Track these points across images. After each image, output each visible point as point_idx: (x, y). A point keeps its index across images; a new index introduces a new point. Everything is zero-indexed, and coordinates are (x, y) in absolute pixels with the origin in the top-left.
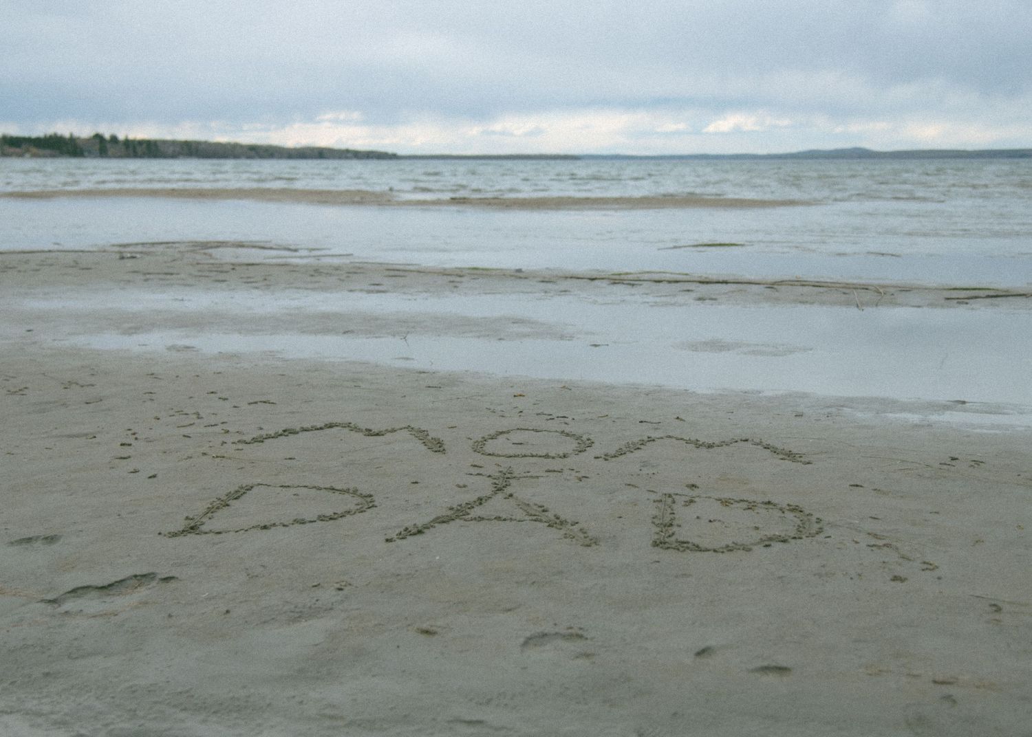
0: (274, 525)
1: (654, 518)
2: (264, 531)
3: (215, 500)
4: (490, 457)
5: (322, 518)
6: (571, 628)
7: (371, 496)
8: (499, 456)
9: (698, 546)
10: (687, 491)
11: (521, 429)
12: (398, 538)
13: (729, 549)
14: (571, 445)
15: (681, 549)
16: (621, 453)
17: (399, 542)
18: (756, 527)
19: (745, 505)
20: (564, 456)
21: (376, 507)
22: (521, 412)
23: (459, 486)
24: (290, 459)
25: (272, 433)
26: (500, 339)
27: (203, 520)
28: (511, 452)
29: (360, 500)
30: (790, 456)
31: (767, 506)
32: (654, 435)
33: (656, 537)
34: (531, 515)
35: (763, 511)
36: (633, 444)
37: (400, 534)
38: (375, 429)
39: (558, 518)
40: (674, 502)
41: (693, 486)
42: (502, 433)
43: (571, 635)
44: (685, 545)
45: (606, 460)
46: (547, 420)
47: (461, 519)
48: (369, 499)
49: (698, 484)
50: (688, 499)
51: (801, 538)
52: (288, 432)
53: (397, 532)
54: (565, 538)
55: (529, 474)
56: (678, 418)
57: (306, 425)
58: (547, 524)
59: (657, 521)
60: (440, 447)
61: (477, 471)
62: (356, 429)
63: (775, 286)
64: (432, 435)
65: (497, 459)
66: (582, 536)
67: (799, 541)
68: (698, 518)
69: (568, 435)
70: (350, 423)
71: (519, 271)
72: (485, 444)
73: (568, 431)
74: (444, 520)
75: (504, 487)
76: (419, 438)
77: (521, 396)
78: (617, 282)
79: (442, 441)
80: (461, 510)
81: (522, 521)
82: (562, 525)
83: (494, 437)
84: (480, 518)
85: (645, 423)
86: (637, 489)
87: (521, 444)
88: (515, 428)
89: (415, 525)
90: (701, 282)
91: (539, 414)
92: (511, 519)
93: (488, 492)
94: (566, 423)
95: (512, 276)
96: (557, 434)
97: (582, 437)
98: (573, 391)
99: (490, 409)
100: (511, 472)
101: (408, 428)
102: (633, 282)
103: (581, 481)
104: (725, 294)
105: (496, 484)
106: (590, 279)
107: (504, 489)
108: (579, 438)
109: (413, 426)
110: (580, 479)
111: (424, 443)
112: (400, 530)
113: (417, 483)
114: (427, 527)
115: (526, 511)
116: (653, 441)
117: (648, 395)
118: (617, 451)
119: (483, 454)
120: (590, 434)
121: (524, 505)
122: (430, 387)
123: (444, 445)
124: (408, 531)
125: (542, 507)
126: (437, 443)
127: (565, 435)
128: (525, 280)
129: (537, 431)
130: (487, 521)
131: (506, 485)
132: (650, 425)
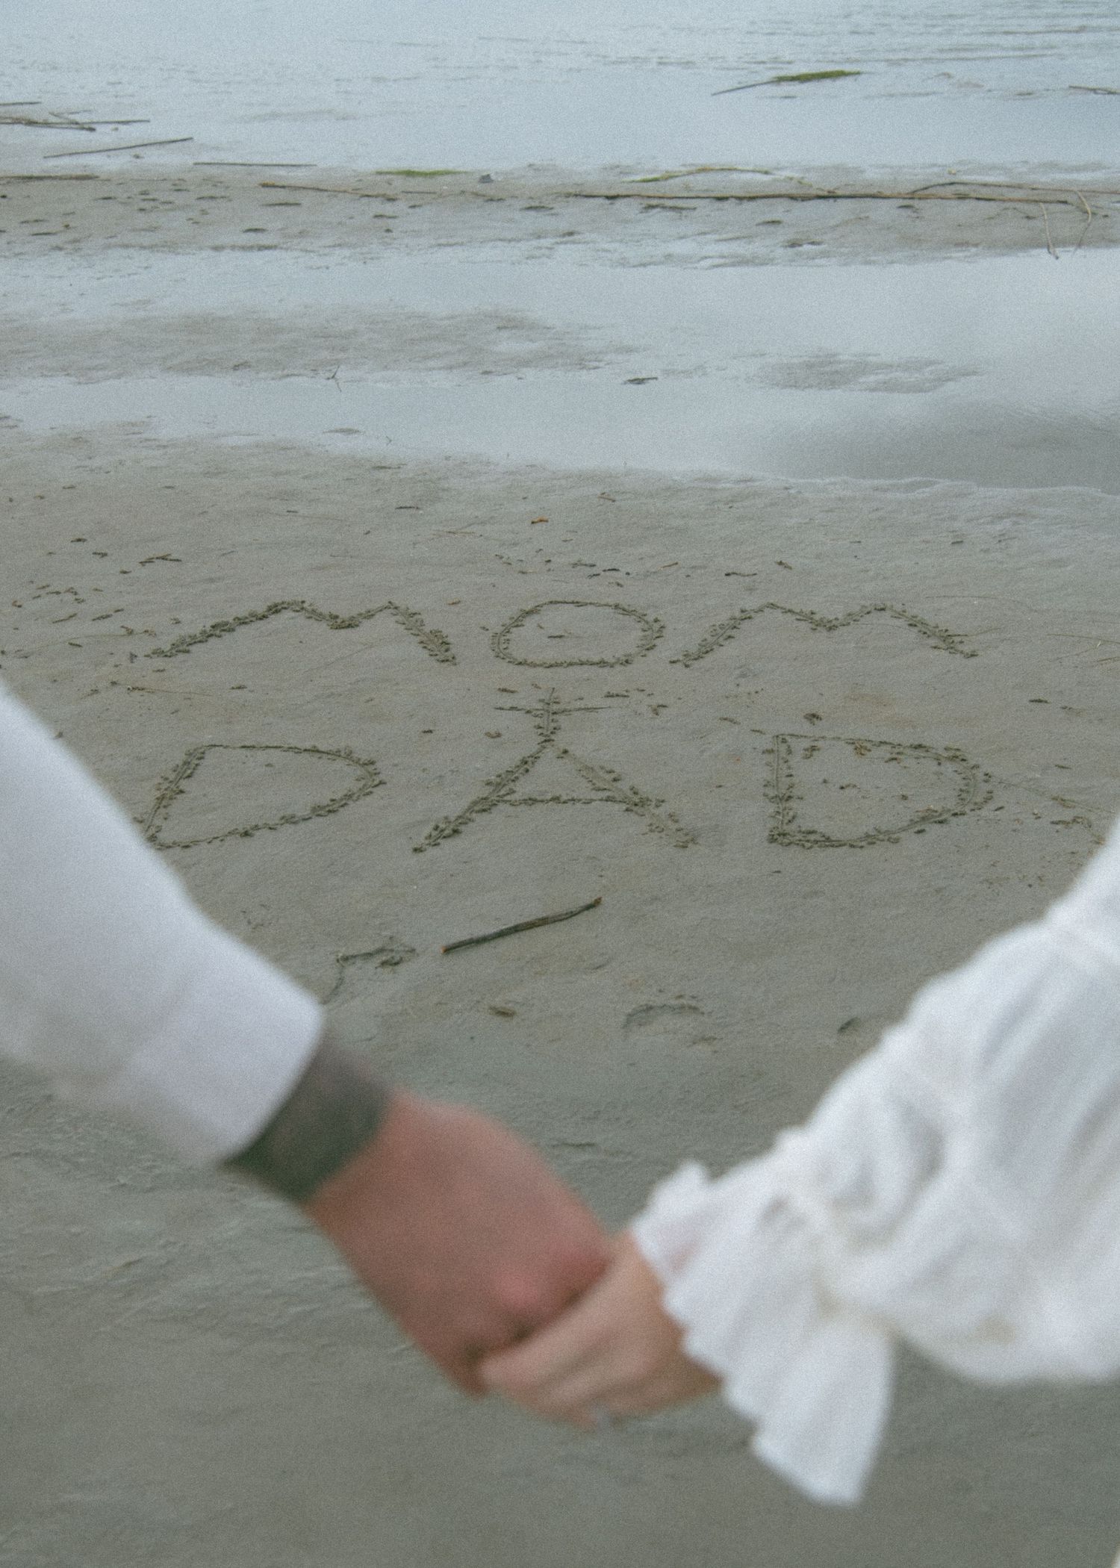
0: (256, 828)
1: (765, 786)
2: (246, 840)
3: (161, 781)
4: (521, 668)
5: (319, 811)
6: (681, 997)
7: (372, 763)
8: (534, 665)
9: (828, 839)
10: (806, 728)
11: (557, 602)
12: (429, 844)
13: (870, 839)
14: (631, 638)
15: (808, 845)
16: (705, 650)
17: (431, 852)
18: (903, 796)
19: (884, 752)
20: (627, 662)
21: (385, 783)
22: (549, 561)
23: (488, 734)
24: (239, 688)
25: (196, 630)
26: (486, 373)
27: (157, 822)
28: (551, 655)
29: (360, 771)
30: (948, 641)
31: (917, 753)
32: (751, 603)
33: (771, 824)
34: (599, 790)
35: (911, 762)
36: (722, 626)
37: (430, 836)
38: (345, 613)
39: (636, 793)
40: (790, 752)
41: (814, 716)
42: (529, 613)
43: (682, 1007)
44: (812, 837)
45: (687, 666)
46: (591, 577)
47: (506, 802)
48: (371, 768)
49: (820, 713)
50: (807, 744)
51: (963, 814)
52: (221, 629)
53: (426, 833)
54: (651, 831)
55: (582, 704)
56: (781, 563)
57: (243, 612)
58: (624, 807)
59: (772, 793)
60: (447, 650)
61: (507, 701)
62: (315, 615)
63: (915, 203)
64: (430, 625)
65: (531, 672)
66: (674, 826)
67: (962, 819)
68: (825, 781)
69: (626, 612)
70: (303, 602)
71: (486, 179)
72: (508, 640)
73: (624, 603)
74: (484, 806)
75: (552, 733)
76: (411, 631)
77: (541, 521)
78: (654, 202)
79: (447, 637)
80: (499, 785)
81: (589, 802)
82: (642, 806)
83: (520, 623)
84: (530, 799)
85: (733, 577)
86: (737, 726)
87: (561, 637)
88: (547, 601)
89: (446, 818)
90: (792, 198)
91: (575, 565)
92: (573, 800)
93: (531, 746)
94: (618, 584)
95: (477, 195)
96: (608, 610)
97: (645, 615)
98: (617, 503)
99: (501, 558)
100: (557, 700)
101: (390, 608)
102: (680, 203)
103: (657, 714)
104: (834, 228)
105: (541, 728)
106: (608, 197)
107: (553, 737)
108: (641, 618)
109: (397, 603)
110: (655, 710)
111: (422, 642)
112: (428, 830)
113: (430, 732)
114: (464, 820)
115: (591, 781)
116: (750, 618)
117: (731, 507)
118: (699, 645)
119: (509, 662)
120: (656, 607)
121: (587, 770)
122: (401, 508)
123: (451, 646)
124: (439, 829)
125: (611, 772)
126: (441, 641)
127: (621, 612)
128: (500, 204)
129: (578, 604)
130: (541, 804)
131: (555, 729)
132: (741, 579)
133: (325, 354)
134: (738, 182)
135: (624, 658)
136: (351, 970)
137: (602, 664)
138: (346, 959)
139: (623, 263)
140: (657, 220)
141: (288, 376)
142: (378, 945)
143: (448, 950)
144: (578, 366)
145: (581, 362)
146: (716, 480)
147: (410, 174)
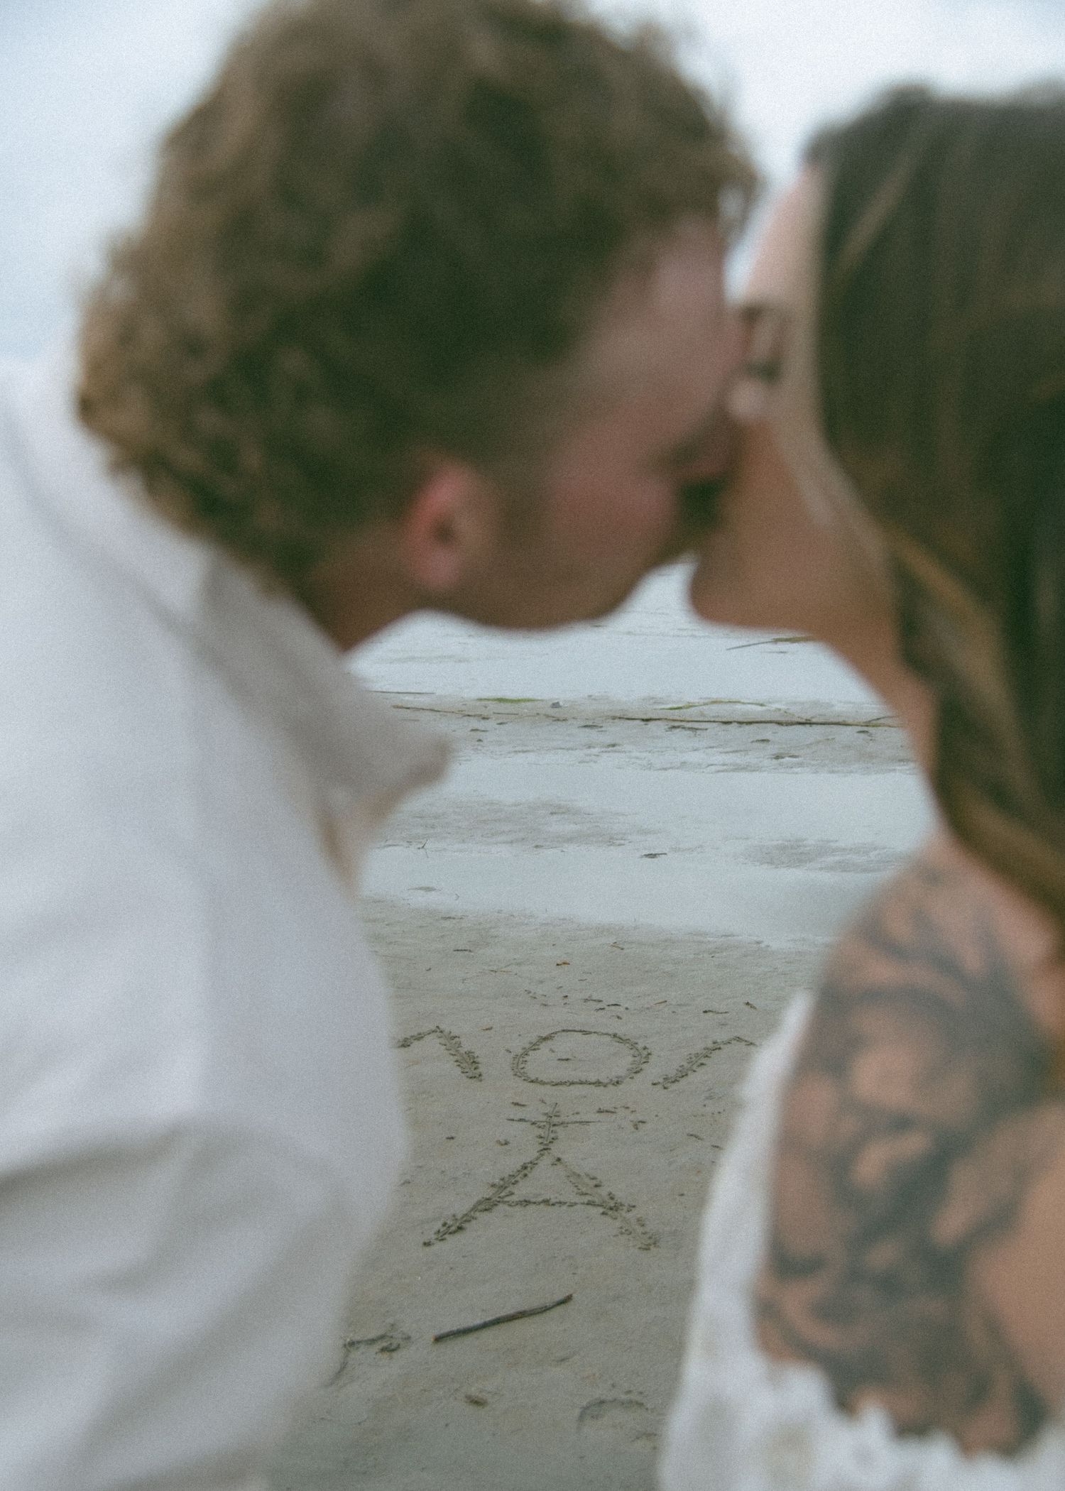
4: (533, 1085)
6: (629, 1392)
8: (542, 1083)
11: (568, 1031)
12: (437, 1239)
14: (625, 1061)
16: (682, 1075)
17: (438, 1246)
20: (618, 1082)
22: (566, 996)
23: (499, 1142)
26: (537, 847)
28: (557, 1075)
32: (721, 1036)
34: (582, 1194)
36: (697, 1055)
37: (439, 1231)
39: (612, 1199)
42: (545, 1039)
43: (631, 1402)
45: (665, 1088)
46: (597, 1010)
47: (505, 1202)
53: (436, 1228)
54: (622, 1233)
55: (578, 1118)
56: (748, 1004)
58: (601, 1210)
60: (475, 1069)
61: (520, 1113)
63: (870, 729)
64: (466, 1047)
65: (542, 1090)
66: (640, 1230)
69: (622, 1040)
71: (556, 705)
72: (526, 1061)
73: (619, 1034)
74: (487, 1205)
75: (550, 1142)
76: (450, 1052)
77: (564, 963)
78: (676, 724)
79: (477, 1057)
80: (503, 1187)
81: (571, 1205)
82: (616, 1211)
83: (536, 1047)
84: (526, 1201)
85: (711, 1014)
86: (700, 1141)
87: (567, 1060)
88: (560, 1029)
89: (454, 1216)
90: (779, 723)
91: (586, 1000)
92: (560, 1203)
93: (532, 1153)
94: (618, 1017)
95: (548, 716)
96: (608, 1039)
97: (637, 1044)
98: (625, 951)
99: (530, 992)
100: (558, 1114)
101: (436, 1032)
102: (696, 725)
103: (637, 1129)
104: (808, 746)
105: (542, 1137)
106: (643, 720)
107: (551, 1146)
108: (633, 1046)
109: (442, 1027)
110: (636, 1125)
111: (457, 1061)
112: (438, 1225)
113: (452, 1138)
114: (468, 1218)
115: (576, 1186)
116: (720, 1049)
117: (713, 957)
118: (677, 1070)
119: (524, 1080)
120: (646, 1037)
121: (574, 1176)
122: (458, 950)
123: (480, 1065)
124: (447, 1226)
125: (594, 1178)
126: (472, 1061)
127: (618, 1040)
128: (564, 723)
129: (585, 1033)
130: (534, 1206)
131: (553, 1139)
132: (716, 1016)
133: (420, 831)
134: (739, 711)
135: (615, 1080)
136: (356, 1355)
137: (598, 1083)
138: (352, 1344)
139: (650, 766)
140: (679, 737)
141: (390, 846)
142: (380, 1332)
143: (438, 1339)
144: (608, 843)
145: (611, 841)
146: (706, 934)
147: (500, 700)
